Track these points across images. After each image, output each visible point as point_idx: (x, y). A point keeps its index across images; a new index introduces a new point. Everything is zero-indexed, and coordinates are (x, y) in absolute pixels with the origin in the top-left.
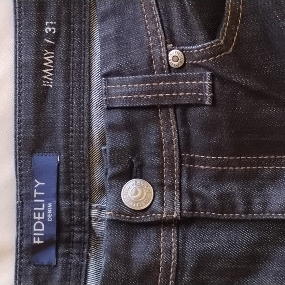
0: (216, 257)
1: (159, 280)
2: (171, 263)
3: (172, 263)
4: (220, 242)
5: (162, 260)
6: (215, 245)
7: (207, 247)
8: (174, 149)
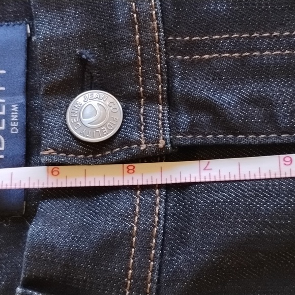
0: (233, 215)
1: (132, 261)
2: (152, 230)
3: (156, 229)
4: (239, 188)
5: (136, 225)
6: (230, 195)
7: (215, 199)
8: (154, 29)
